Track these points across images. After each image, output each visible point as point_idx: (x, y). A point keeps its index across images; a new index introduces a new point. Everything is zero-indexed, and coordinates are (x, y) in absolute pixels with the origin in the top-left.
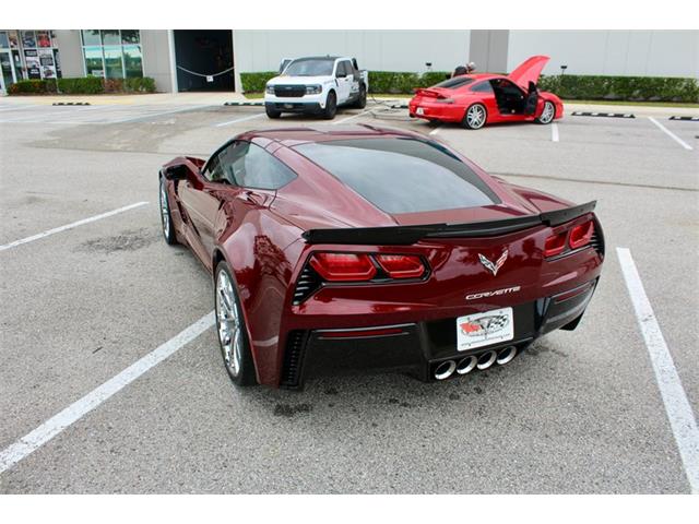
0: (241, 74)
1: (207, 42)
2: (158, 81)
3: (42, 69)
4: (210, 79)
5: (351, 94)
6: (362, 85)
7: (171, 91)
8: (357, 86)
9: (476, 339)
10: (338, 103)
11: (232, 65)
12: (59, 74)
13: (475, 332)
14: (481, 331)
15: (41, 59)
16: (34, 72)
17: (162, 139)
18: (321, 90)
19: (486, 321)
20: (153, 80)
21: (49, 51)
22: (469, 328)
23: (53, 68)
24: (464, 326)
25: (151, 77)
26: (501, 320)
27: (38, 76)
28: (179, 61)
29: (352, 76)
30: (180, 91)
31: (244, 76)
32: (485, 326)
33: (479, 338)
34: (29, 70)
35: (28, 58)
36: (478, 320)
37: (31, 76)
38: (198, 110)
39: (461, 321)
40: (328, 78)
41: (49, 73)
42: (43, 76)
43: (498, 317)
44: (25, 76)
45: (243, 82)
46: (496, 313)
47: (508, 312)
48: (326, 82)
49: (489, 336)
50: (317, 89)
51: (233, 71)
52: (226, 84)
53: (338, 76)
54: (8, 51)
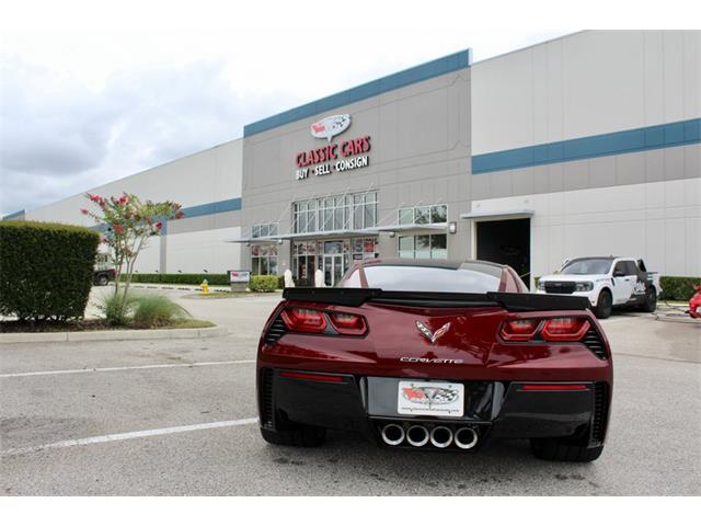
0: (536, 279)
1: (511, 249)
5: (633, 296)
6: (650, 287)
8: (642, 288)
9: (418, 406)
10: (614, 303)
11: (529, 271)
13: (418, 400)
14: (424, 399)
18: (592, 288)
19: (432, 392)
22: (411, 394)
24: (406, 390)
26: (449, 395)
29: (635, 277)
32: (430, 395)
33: (423, 406)
36: (423, 389)
39: (403, 385)
40: (602, 276)
43: (445, 390)
46: (445, 385)
47: (459, 389)
48: (600, 281)
49: (433, 407)
50: (587, 286)
51: (529, 275)
53: (615, 275)
54: (342, 255)
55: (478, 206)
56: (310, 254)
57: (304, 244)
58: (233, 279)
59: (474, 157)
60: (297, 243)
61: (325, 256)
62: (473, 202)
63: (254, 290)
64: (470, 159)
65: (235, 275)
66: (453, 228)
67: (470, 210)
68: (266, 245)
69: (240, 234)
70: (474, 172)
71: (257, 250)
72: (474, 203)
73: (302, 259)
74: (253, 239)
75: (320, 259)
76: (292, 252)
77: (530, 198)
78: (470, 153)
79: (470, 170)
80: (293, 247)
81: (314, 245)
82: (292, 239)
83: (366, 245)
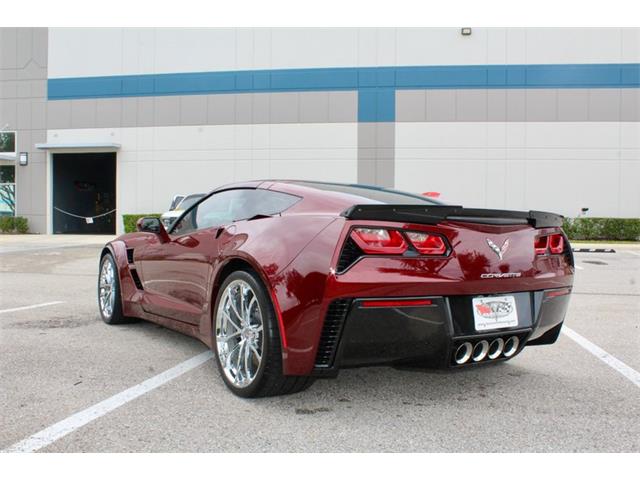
0: (124, 216)
2: (32, 221)
4: (90, 220)
7: (45, 233)
9: (489, 320)
11: (115, 207)
13: (488, 315)
14: (492, 314)
17: (53, 265)
19: (495, 306)
20: (26, 220)
22: (483, 310)
25: (24, 217)
26: (506, 306)
28: (56, 202)
30: (55, 233)
31: (127, 218)
33: (492, 320)
38: (83, 247)
39: (476, 302)
43: (504, 303)
45: (125, 224)
46: (502, 299)
47: (511, 300)
51: (115, 213)
52: (107, 227)
55: (56, 136)
59: (50, 80)
62: (49, 131)
64: (46, 82)
66: (23, 159)
67: (45, 141)
70: (50, 97)
72: (51, 133)
77: (116, 130)
78: (46, 75)
79: (45, 94)
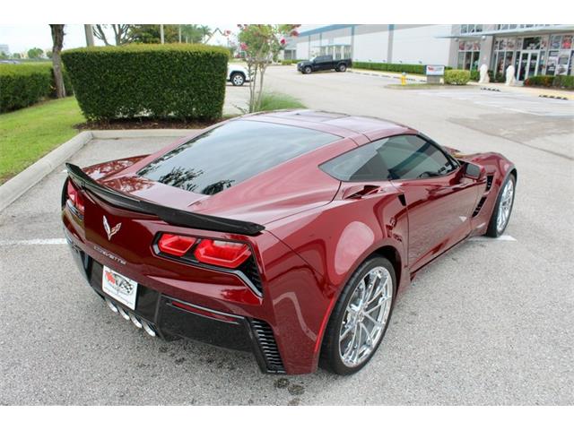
3: (558, 67)
12: (569, 71)
13: (112, 284)
14: (115, 285)
15: (560, 59)
16: (551, 69)
19: (120, 281)
21: (568, 52)
22: (110, 277)
23: (566, 67)
24: (107, 273)
27: (553, 73)
34: (548, 67)
35: (551, 58)
36: (115, 276)
37: (548, 72)
39: (106, 269)
41: (562, 71)
42: (556, 73)
43: (127, 282)
44: (544, 72)
49: (119, 293)
54: (538, 52)
56: (510, 50)
57: (506, 40)
58: (428, 72)
60: (498, 39)
61: (523, 52)
63: (447, 83)
65: (430, 69)
68: (471, 41)
69: (450, 31)
71: (464, 45)
73: (501, 55)
74: (461, 35)
75: (518, 54)
76: (493, 48)
80: (494, 42)
81: (514, 42)
82: (494, 36)
83: (564, 41)
